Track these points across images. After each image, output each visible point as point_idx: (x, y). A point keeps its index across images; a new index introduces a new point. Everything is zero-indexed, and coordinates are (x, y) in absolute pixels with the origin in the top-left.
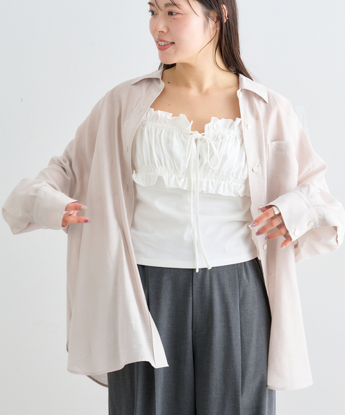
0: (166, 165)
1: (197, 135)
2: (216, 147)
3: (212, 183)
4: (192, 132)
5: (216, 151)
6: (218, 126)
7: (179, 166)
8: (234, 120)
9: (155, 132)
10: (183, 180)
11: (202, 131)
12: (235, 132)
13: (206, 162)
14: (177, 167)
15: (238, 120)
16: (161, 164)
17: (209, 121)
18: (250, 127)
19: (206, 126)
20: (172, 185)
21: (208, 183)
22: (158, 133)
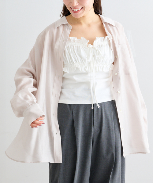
0: (79, 62)
1: (91, 46)
3: (100, 67)
4: (88, 45)
5: (100, 52)
6: (99, 41)
7: (85, 62)
8: (105, 37)
9: (71, 47)
10: (88, 68)
11: (92, 44)
12: (106, 42)
13: (97, 57)
14: (84, 62)
15: (107, 37)
16: (76, 62)
19: (94, 41)
20: (83, 71)
21: (98, 67)
22: (72, 48)
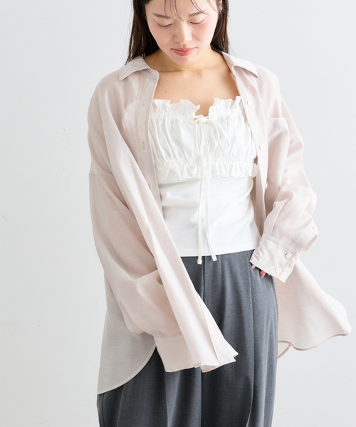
0: (175, 156)
1: (202, 119)
2: (224, 129)
3: (224, 166)
4: (196, 117)
5: (224, 133)
6: (220, 107)
7: (189, 155)
8: (234, 99)
9: (157, 123)
10: (196, 169)
11: (206, 114)
12: (237, 111)
13: (217, 145)
14: (187, 157)
15: (238, 98)
16: (170, 156)
17: (212, 104)
18: (250, 103)
19: (211, 108)
20: (186, 176)
21: (220, 166)
22: (160, 124)
